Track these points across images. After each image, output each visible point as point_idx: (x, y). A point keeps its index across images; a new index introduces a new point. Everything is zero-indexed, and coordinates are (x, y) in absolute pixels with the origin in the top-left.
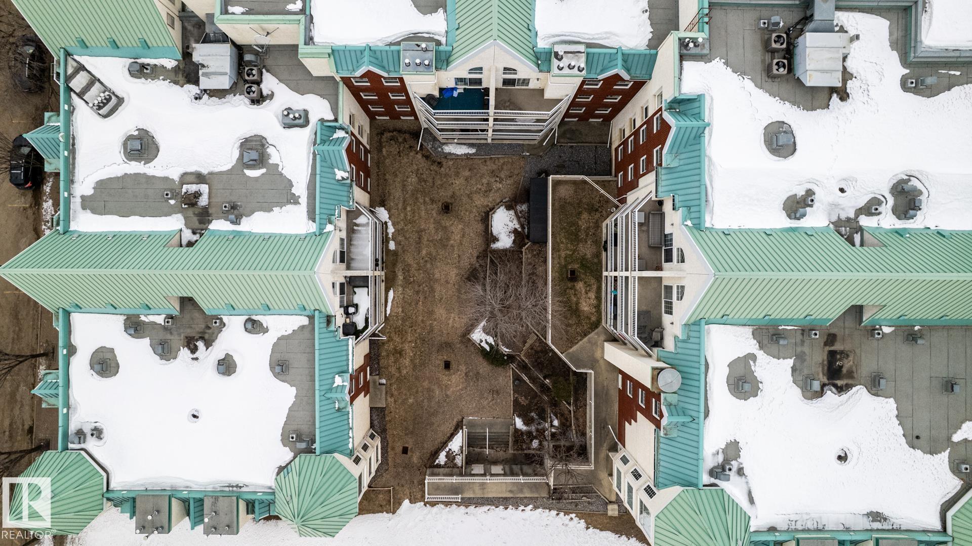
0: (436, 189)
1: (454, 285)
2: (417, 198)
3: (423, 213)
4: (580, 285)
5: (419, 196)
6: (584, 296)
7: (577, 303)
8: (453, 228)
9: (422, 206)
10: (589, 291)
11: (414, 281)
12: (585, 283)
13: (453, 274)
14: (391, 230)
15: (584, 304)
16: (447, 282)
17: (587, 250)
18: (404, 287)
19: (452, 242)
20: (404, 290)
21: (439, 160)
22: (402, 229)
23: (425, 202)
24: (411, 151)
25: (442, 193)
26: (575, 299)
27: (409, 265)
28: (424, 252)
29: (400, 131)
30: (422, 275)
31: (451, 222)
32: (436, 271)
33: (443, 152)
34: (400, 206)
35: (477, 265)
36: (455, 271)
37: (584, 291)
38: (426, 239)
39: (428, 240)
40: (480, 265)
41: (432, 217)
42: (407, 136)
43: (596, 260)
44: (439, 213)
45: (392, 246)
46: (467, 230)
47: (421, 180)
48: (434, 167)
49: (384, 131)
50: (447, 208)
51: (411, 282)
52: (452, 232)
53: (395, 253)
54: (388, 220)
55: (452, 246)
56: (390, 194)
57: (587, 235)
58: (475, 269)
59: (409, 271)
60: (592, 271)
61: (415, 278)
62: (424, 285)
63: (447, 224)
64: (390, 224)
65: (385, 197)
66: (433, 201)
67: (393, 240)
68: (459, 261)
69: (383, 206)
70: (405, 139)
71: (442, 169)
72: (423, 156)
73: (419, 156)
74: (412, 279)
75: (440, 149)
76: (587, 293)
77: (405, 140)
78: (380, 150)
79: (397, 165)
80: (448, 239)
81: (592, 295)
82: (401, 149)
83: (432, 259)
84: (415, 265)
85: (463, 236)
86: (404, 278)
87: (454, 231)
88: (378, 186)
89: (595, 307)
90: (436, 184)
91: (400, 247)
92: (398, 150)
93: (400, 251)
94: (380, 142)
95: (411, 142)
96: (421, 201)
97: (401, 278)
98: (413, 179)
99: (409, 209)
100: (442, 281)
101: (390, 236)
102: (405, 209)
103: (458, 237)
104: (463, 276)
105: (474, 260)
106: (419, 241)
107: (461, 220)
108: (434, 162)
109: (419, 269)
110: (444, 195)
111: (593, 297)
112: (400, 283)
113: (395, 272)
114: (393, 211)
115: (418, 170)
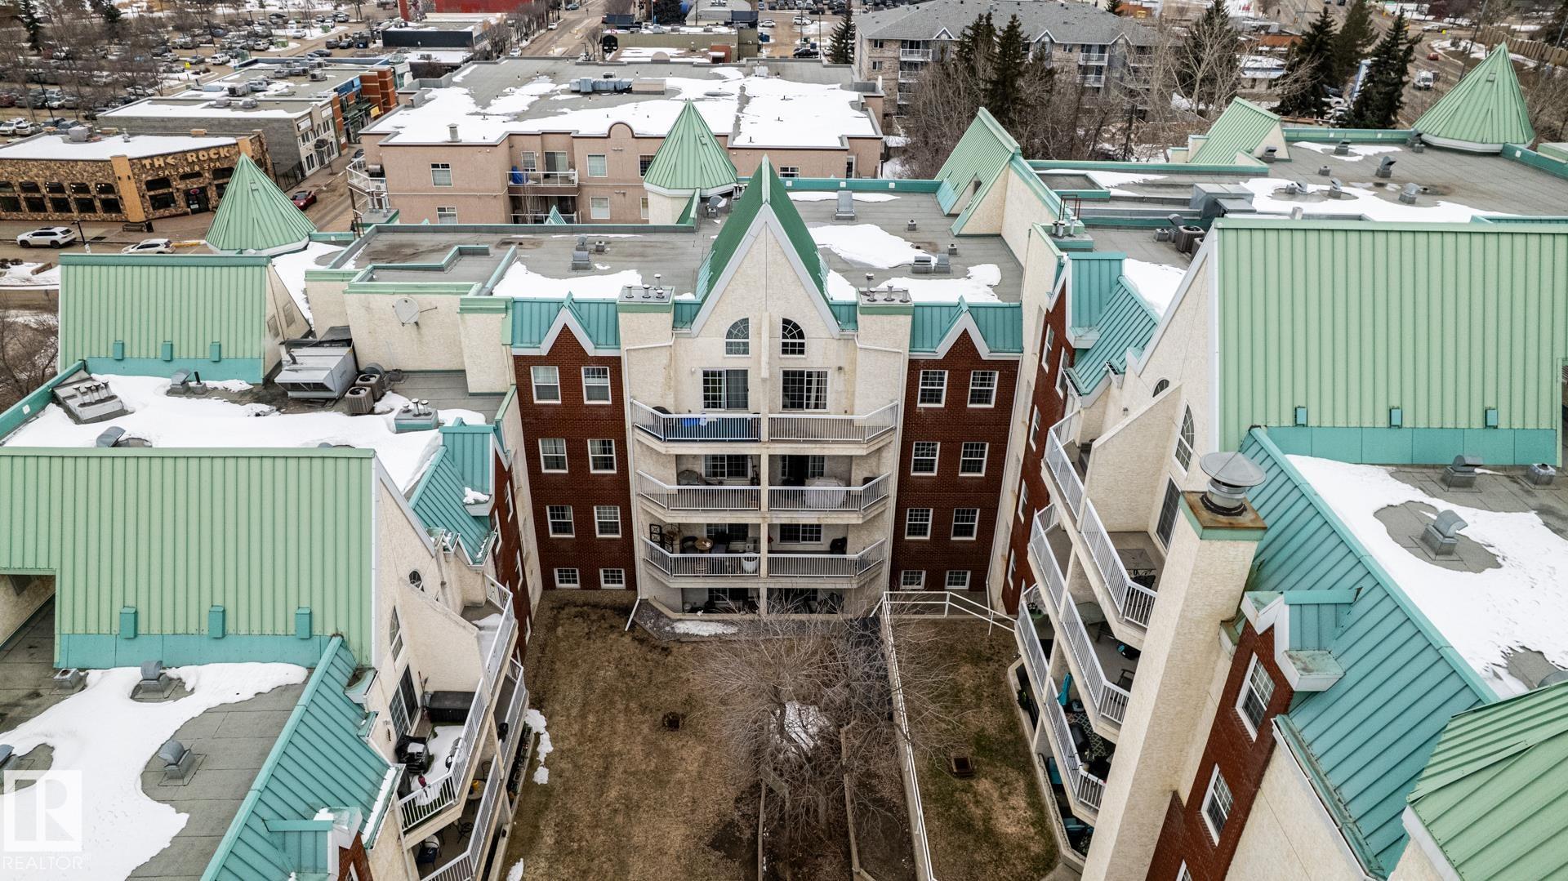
0: (654, 689)
1: (678, 858)
2: (612, 703)
3: (621, 727)
4: (984, 785)
5: (617, 698)
6: (1000, 805)
7: (987, 819)
8: (684, 753)
9: (621, 715)
10: (1010, 793)
11: (580, 848)
12: (996, 780)
13: (676, 836)
14: (546, 747)
15: (1004, 820)
16: (662, 852)
17: (986, 721)
18: (553, 861)
19: (680, 775)
20: (551, 867)
21: (665, 645)
22: (569, 750)
23: (627, 709)
24: (612, 632)
25: (665, 696)
26: (979, 812)
27: (573, 817)
28: (613, 794)
29: (596, 606)
30: (602, 837)
31: (680, 744)
32: (637, 830)
33: (674, 633)
34: (574, 712)
35: (736, 815)
36: (683, 830)
37: (996, 795)
38: (621, 770)
39: (625, 772)
40: (743, 815)
41: (639, 734)
42: (608, 613)
43: (1009, 737)
44: (655, 728)
45: (542, 776)
46: (715, 755)
47: (623, 674)
48: (655, 655)
49: (566, 604)
50: (673, 723)
51: (571, 853)
52: (682, 759)
53: (546, 790)
54: (542, 730)
55: (679, 782)
56: (556, 692)
57: (979, 698)
58: (731, 824)
59: (570, 829)
60: (1005, 757)
61: (584, 843)
62: (603, 859)
63: (672, 746)
64: (545, 738)
65: (545, 693)
66: (644, 708)
67: (547, 765)
68: (693, 811)
69: (540, 708)
70: (603, 615)
71: (670, 658)
72: (634, 639)
73: (627, 639)
74: (575, 846)
75: (667, 629)
76: (1006, 800)
77: (603, 617)
78: (552, 628)
79: (579, 652)
80: (672, 771)
81: (1019, 801)
82: (594, 629)
83: (630, 807)
84: (588, 818)
85: (706, 763)
86: (557, 842)
87: (685, 756)
88: (535, 676)
89: (1033, 824)
90: (654, 682)
91: (559, 780)
92: (586, 630)
93: (559, 788)
94: (555, 618)
95: (615, 621)
96: (620, 706)
97: (550, 841)
98: (610, 673)
99: (591, 718)
100: (649, 850)
101: (542, 758)
102: (583, 716)
103: (694, 768)
104: (700, 838)
105: (728, 807)
106: (605, 774)
107: (702, 738)
108: (655, 647)
109: (596, 826)
110: (671, 700)
111: (1023, 805)
112: (545, 851)
113: (537, 827)
114: (557, 719)
115: (621, 658)
